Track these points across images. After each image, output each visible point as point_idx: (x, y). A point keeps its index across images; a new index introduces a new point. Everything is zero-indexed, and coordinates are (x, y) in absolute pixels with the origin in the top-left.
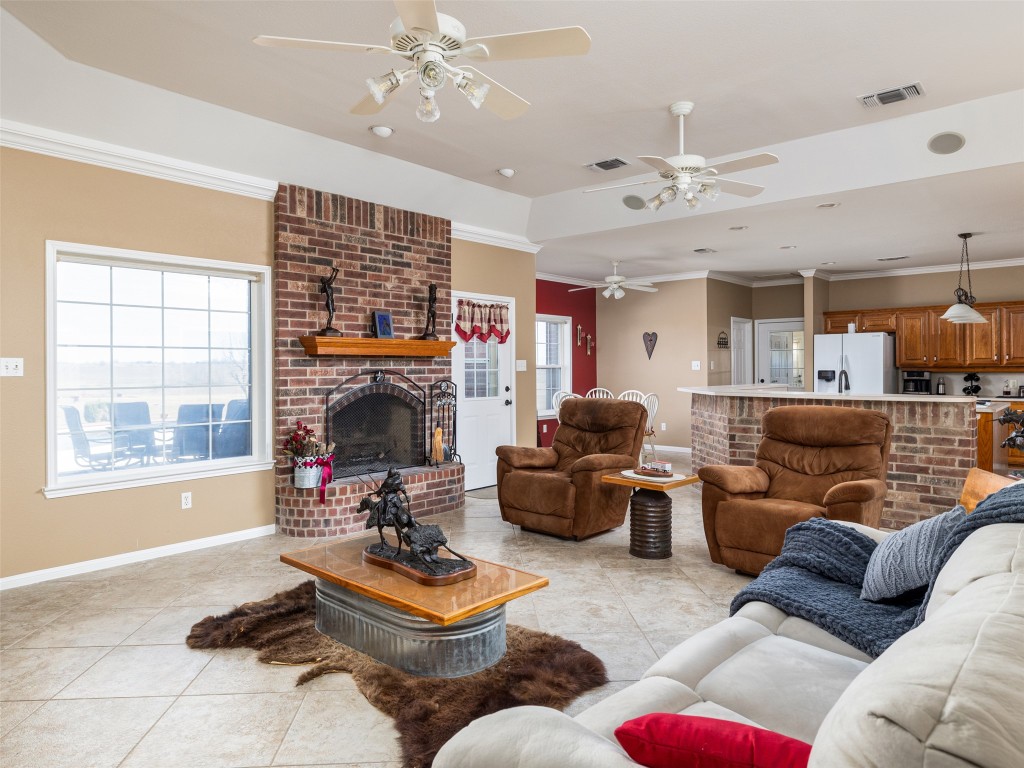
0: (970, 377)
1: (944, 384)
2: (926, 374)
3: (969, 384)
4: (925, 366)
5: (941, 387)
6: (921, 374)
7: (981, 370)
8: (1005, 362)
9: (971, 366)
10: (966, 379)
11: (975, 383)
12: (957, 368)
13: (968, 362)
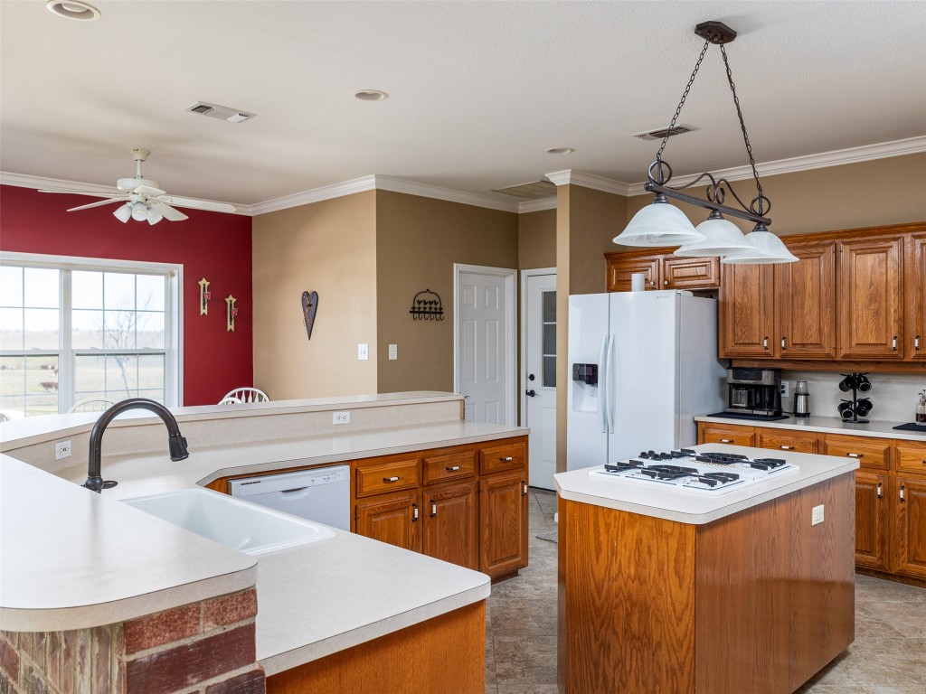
0: (852, 383)
1: (806, 395)
2: (765, 374)
3: (849, 396)
4: (765, 359)
5: (801, 399)
6: (757, 373)
7: (871, 368)
8: (913, 353)
9: (849, 360)
10: (843, 387)
11: (861, 396)
12: (824, 364)
13: (844, 352)
